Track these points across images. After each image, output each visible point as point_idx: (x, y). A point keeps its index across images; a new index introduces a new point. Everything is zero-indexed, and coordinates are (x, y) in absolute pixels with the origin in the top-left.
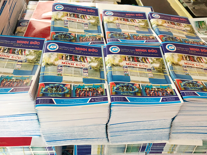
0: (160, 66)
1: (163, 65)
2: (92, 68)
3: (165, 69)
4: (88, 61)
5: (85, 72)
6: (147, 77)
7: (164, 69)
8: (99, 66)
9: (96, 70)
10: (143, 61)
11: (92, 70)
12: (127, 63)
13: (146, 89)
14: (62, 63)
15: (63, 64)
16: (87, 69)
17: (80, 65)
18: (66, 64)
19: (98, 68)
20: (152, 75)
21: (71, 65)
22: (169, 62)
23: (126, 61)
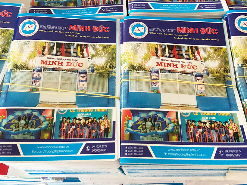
0: (220, 66)
1: (227, 62)
2: (96, 69)
3: (229, 74)
4: (90, 54)
5: (81, 79)
6: (193, 94)
7: (226, 74)
8: (108, 65)
9: (101, 75)
10: (188, 55)
11: (94, 74)
12: (158, 63)
13: (188, 123)
14: (41, 64)
15: (43, 65)
16: (85, 73)
17: (74, 65)
18: (49, 64)
19: (107, 68)
20: (204, 89)
21: (58, 65)
22: (239, 58)
23: (157, 56)
